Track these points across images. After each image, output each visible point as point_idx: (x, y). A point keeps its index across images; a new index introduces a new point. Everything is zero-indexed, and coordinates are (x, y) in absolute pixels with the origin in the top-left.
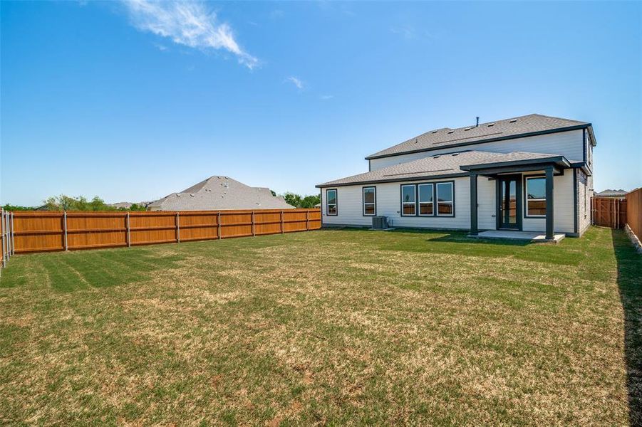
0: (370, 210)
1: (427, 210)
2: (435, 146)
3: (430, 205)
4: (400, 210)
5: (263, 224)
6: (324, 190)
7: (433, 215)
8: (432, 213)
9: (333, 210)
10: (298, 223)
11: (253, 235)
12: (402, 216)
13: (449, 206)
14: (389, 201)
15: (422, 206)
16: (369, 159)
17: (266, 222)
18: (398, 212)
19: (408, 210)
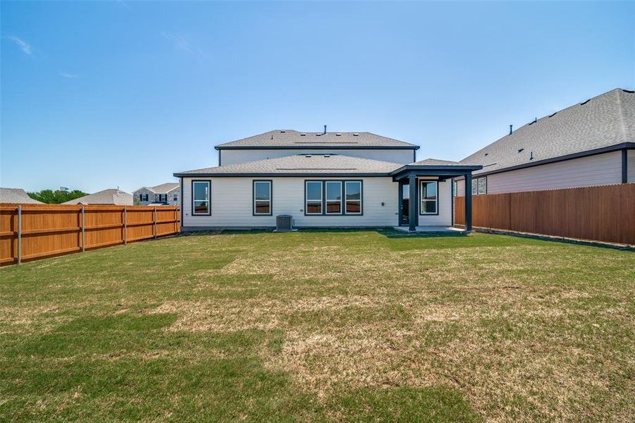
0: (263, 208)
1: (334, 208)
2: (298, 145)
3: (338, 204)
4: (303, 209)
5: (97, 229)
6: (187, 181)
7: (341, 213)
8: (340, 212)
9: (202, 209)
10: (143, 227)
11: (81, 250)
12: (305, 215)
13: (357, 204)
14: (289, 198)
15: (330, 204)
16: (219, 149)
17: (101, 226)
18: (302, 211)
19: (312, 208)
